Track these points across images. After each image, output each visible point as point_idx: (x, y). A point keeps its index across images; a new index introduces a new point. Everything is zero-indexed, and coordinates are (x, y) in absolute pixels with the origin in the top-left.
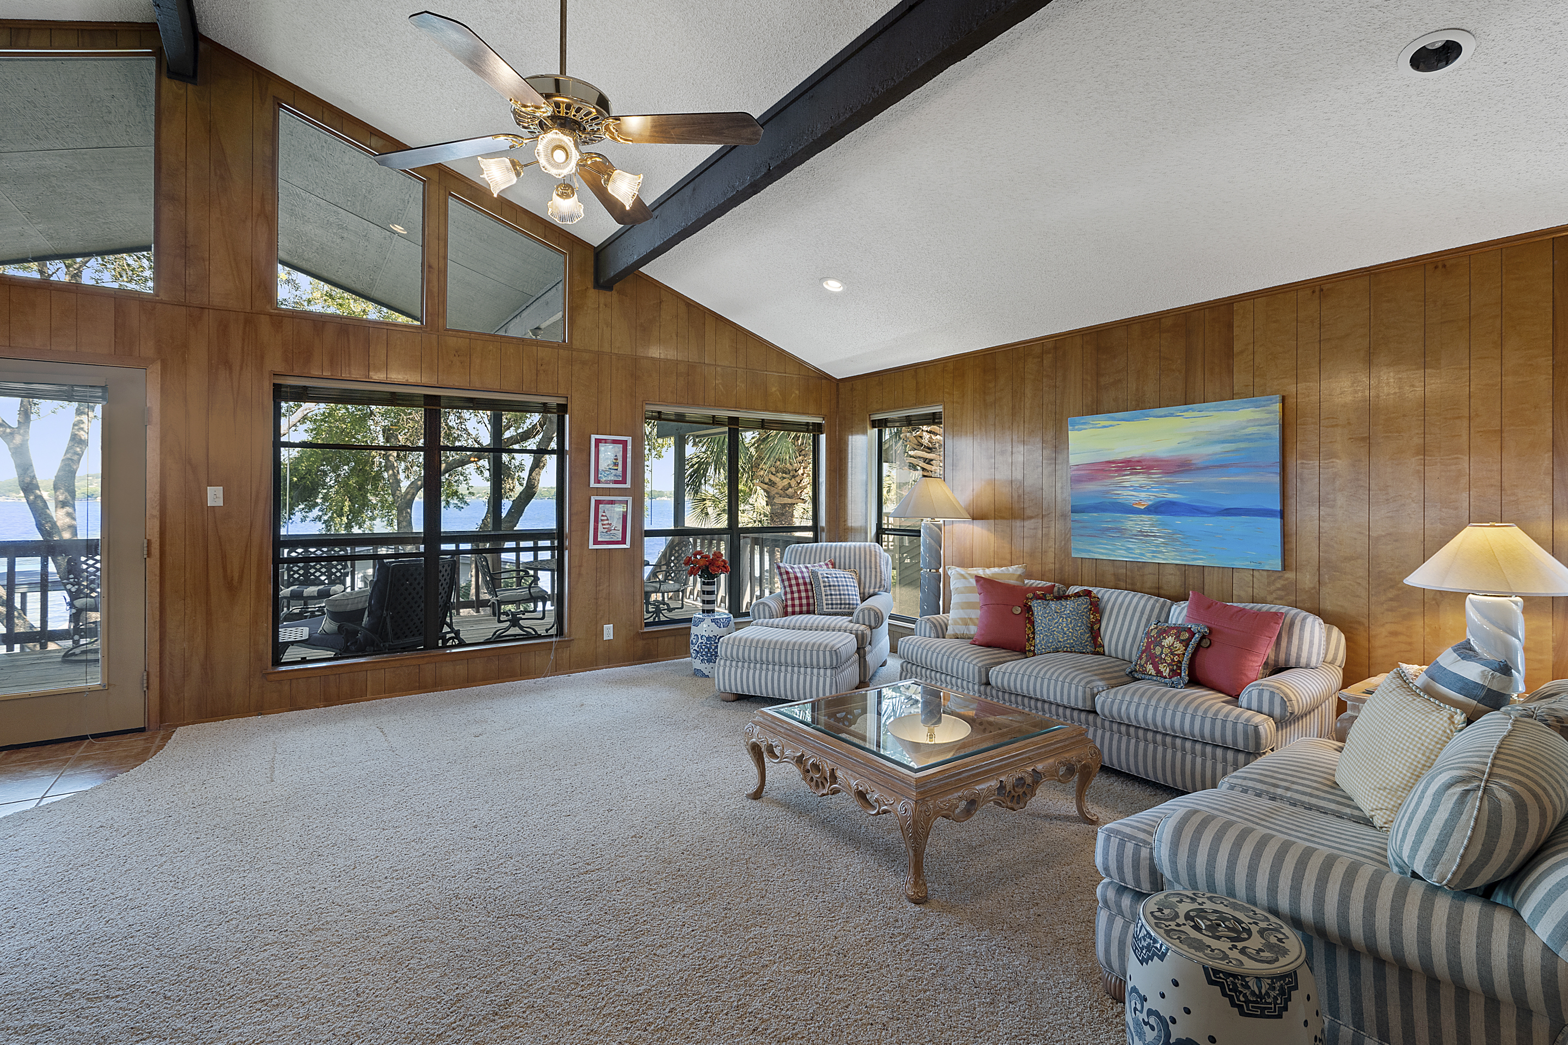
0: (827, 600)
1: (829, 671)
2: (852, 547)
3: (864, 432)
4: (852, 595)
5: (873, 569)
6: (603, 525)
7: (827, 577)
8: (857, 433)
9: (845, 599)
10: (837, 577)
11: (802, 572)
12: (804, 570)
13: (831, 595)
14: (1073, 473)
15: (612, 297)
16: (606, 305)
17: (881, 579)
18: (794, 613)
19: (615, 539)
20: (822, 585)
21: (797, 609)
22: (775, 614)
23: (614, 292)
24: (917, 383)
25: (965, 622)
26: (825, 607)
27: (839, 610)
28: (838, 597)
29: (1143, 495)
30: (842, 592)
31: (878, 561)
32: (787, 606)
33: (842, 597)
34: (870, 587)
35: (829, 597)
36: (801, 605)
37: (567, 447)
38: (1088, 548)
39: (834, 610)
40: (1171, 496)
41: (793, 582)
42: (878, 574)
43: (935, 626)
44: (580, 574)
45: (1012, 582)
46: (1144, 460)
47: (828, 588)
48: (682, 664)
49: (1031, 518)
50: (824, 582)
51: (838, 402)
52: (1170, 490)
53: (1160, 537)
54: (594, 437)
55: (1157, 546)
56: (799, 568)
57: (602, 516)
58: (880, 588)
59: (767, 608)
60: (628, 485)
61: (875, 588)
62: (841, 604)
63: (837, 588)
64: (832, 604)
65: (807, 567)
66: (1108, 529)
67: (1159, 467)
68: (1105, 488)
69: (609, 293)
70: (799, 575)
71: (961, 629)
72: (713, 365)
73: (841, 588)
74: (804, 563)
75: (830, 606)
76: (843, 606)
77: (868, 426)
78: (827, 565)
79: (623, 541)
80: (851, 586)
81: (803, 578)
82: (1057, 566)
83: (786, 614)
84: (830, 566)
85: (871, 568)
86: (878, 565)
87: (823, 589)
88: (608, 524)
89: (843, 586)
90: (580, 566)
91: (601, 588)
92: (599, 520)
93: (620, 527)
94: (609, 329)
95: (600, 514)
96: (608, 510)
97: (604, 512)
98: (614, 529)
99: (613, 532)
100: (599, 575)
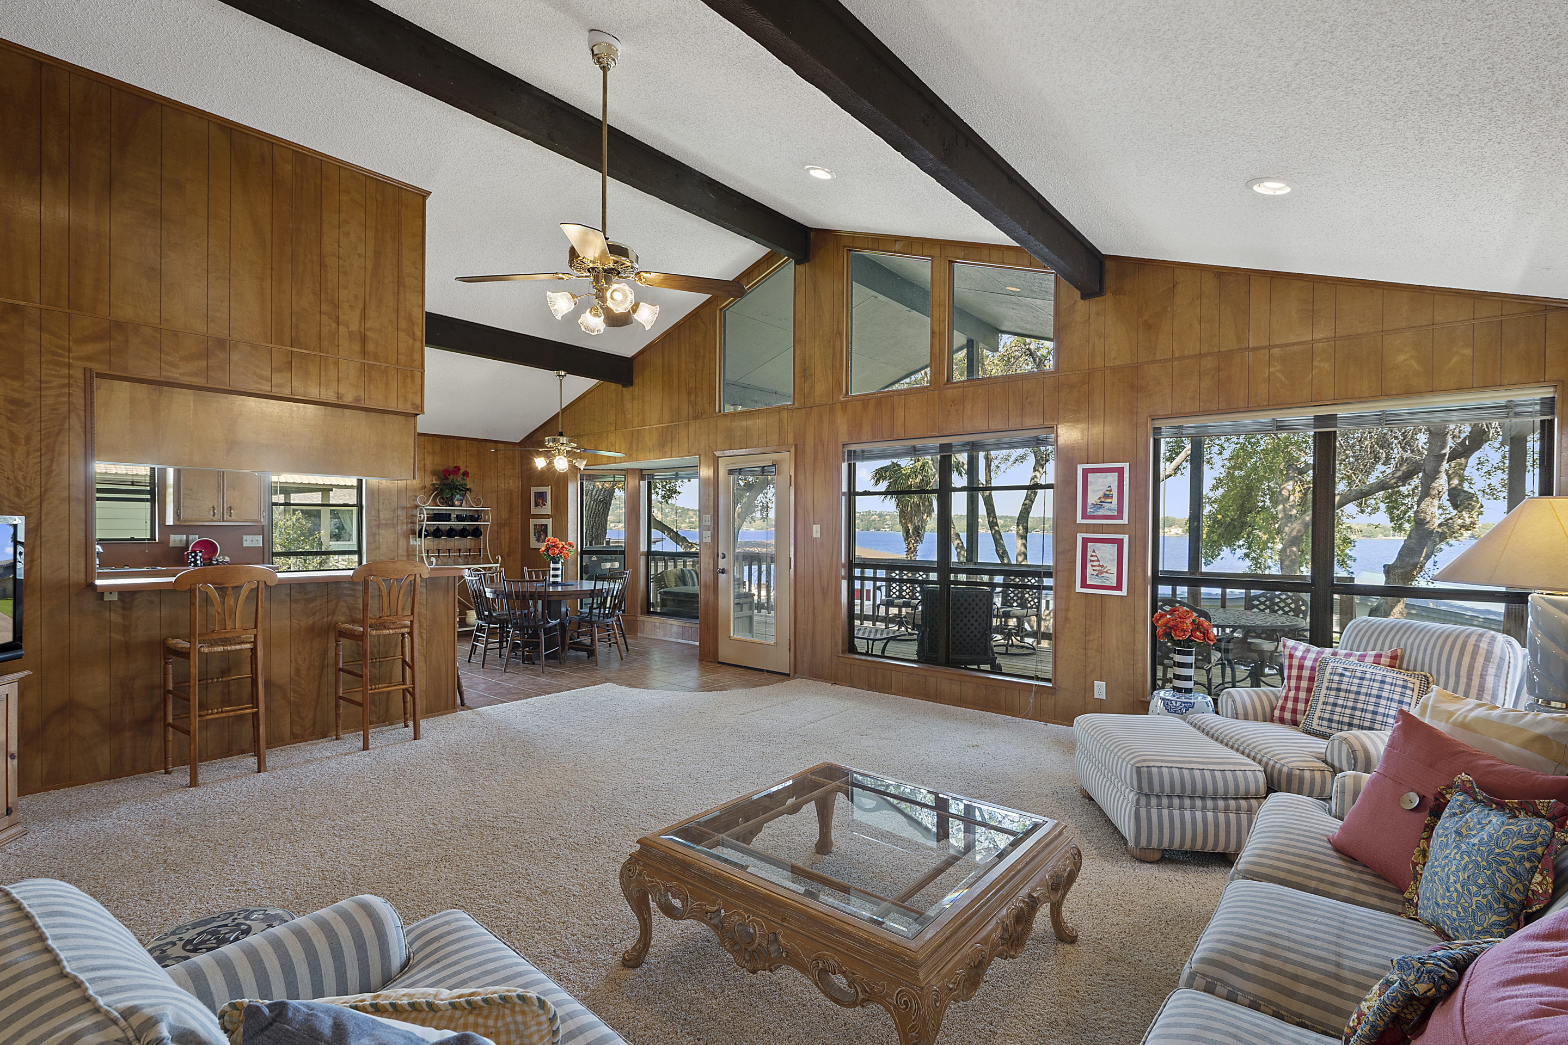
0: (1322, 711)
6: (1092, 566)
9: (1362, 719)
10: (1362, 679)
13: (1335, 705)
15: (1106, 302)
16: (1098, 314)
19: (1107, 583)
20: (1326, 685)
22: (1240, 711)
23: (1109, 295)
26: (1316, 721)
28: (1348, 711)
30: (1360, 706)
32: (1276, 707)
33: (1357, 713)
35: (1329, 708)
36: (1294, 711)
37: (1054, 481)
41: (1295, 672)
44: (1066, 619)
47: (1333, 693)
50: (1331, 681)
54: (1081, 468)
56: (1320, 653)
57: (1092, 556)
60: (1125, 521)
63: (1352, 696)
64: (1330, 720)
69: (1102, 299)
70: (1308, 663)
72: (1264, 348)
78: (1378, 656)
79: (1119, 587)
80: (1390, 700)
81: (1311, 668)
83: (1271, 719)
84: (1385, 660)
85: (1458, 676)
87: (1323, 691)
88: (1099, 566)
89: (1370, 695)
90: (1067, 610)
91: (1091, 638)
92: (1088, 560)
93: (1114, 570)
94: (1102, 339)
95: (1089, 554)
96: (1098, 549)
97: (1094, 552)
98: (1107, 572)
99: (1105, 575)
100: (1088, 622)
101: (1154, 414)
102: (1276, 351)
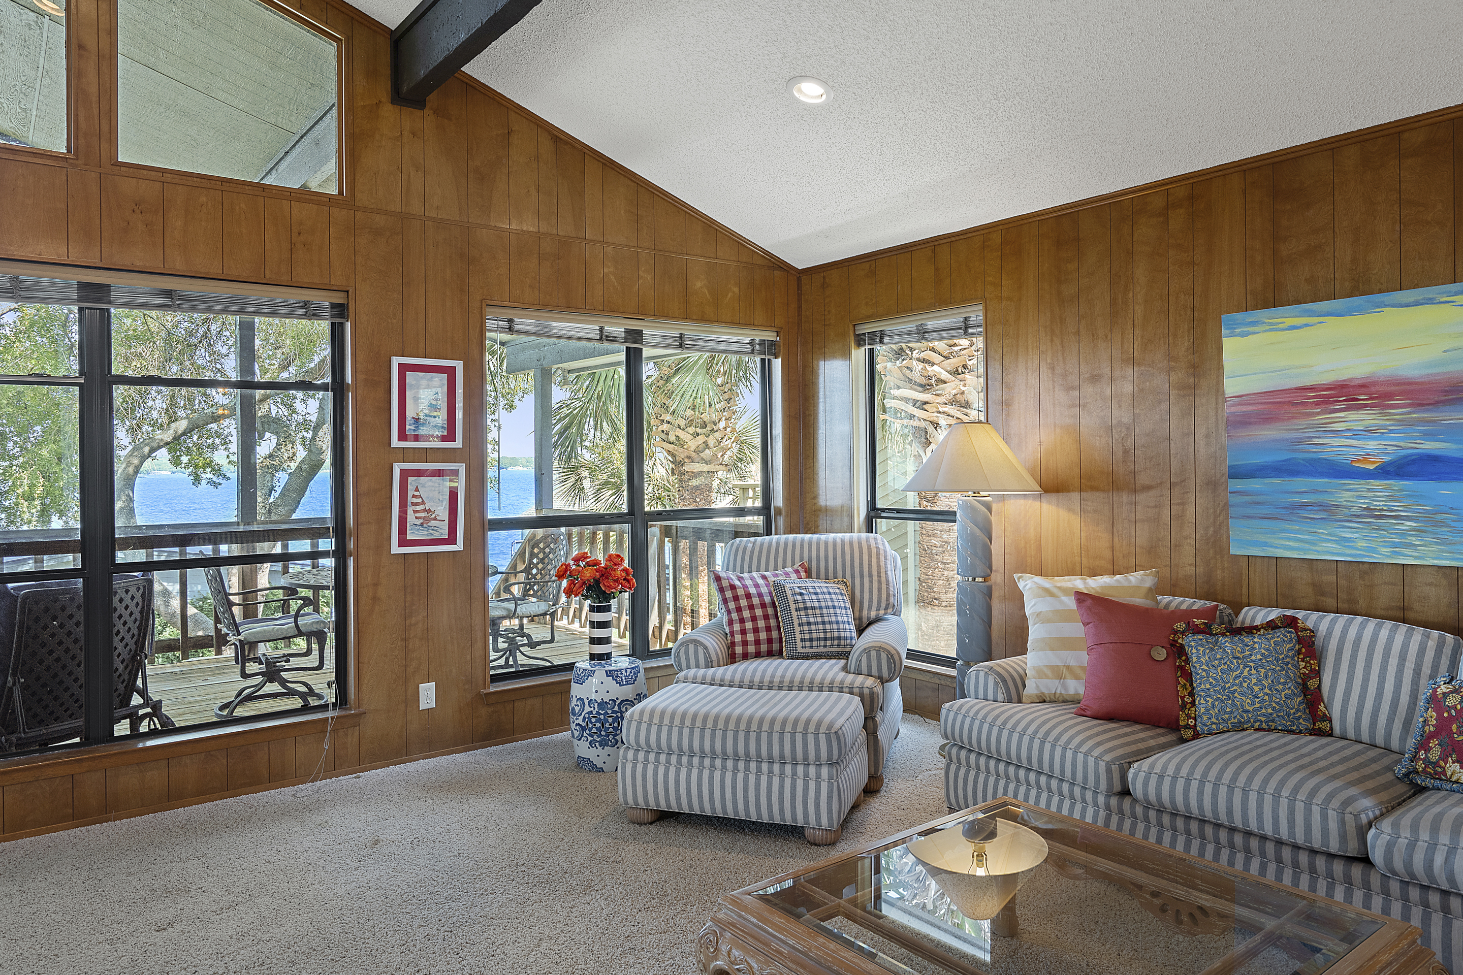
0: (802, 632)
1: (825, 771)
2: (839, 541)
3: (846, 354)
4: (843, 623)
5: (875, 578)
6: (415, 512)
7: (801, 594)
8: (833, 356)
9: (832, 631)
10: (816, 594)
11: (757, 586)
12: (761, 582)
13: (809, 623)
14: (1233, 409)
15: (425, 119)
16: (414, 134)
17: (888, 595)
18: (745, 656)
19: (436, 536)
20: (793, 607)
21: (751, 649)
22: (714, 658)
23: (427, 111)
24: (937, 269)
25: (1058, 673)
26: (799, 644)
27: (822, 650)
28: (821, 627)
29: (1372, 445)
30: (826, 619)
31: (882, 564)
32: (733, 644)
33: (828, 626)
34: (870, 608)
35: (806, 628)
36: (757, 642)
37: (349, 379)
38: (1263, 538)
39: (815, 650)
40: (1430, 446)
41: (744, 603)
42: (884, 586)
43: (1004, 681)
44: (375, 599)
45: (1139, 601)
46: (1374, 384)
47: (802, 613)
48: (555, 744)
49: (1148, 488)
50: (796, 602)
51: (800, 307)
52: (1427, 435)
53: (1408, 518)
54: (396, 361)
55: (1403, 534)
56: (752, 579)
57: (414, 496)
58: (886, 609)
59: (701, 650)
60: (458, 443)
61: (878, 610)
62: (825, 639)
63: (818, 611)
64: (811, 640)
65: (764, 577)
66: (1303, 506)
67: (1404, 394)
68: (1294, 435)
69: (418, 113)
70: (753, 590)
71: (1051, 686)
72: (598, 242)
73: (825, 611)
74: (758, 570)
75: (808, 644)
76: (829, 643)
77: (853, 344)
78: (797, 572)
79: (452, 540)
80: (840, 607)
81: (760, 595)
82: (1200, 570)
83: (732, 658)
84: (803, 574)
85: (870, 576)
86: (883, 570)
87: (794, 613)
88: (425, 510)
89: (827, 607)
90: (376, 585)
91: (413, 620)
92: (409, 503)
93: (445, 515)
94: (421, 174)
95: (410, 494)
96: (423, 486)
97: (417, 490)
98: (435, 519)
99: (433, 523)
100: (409, 598)
101: (489, 298)
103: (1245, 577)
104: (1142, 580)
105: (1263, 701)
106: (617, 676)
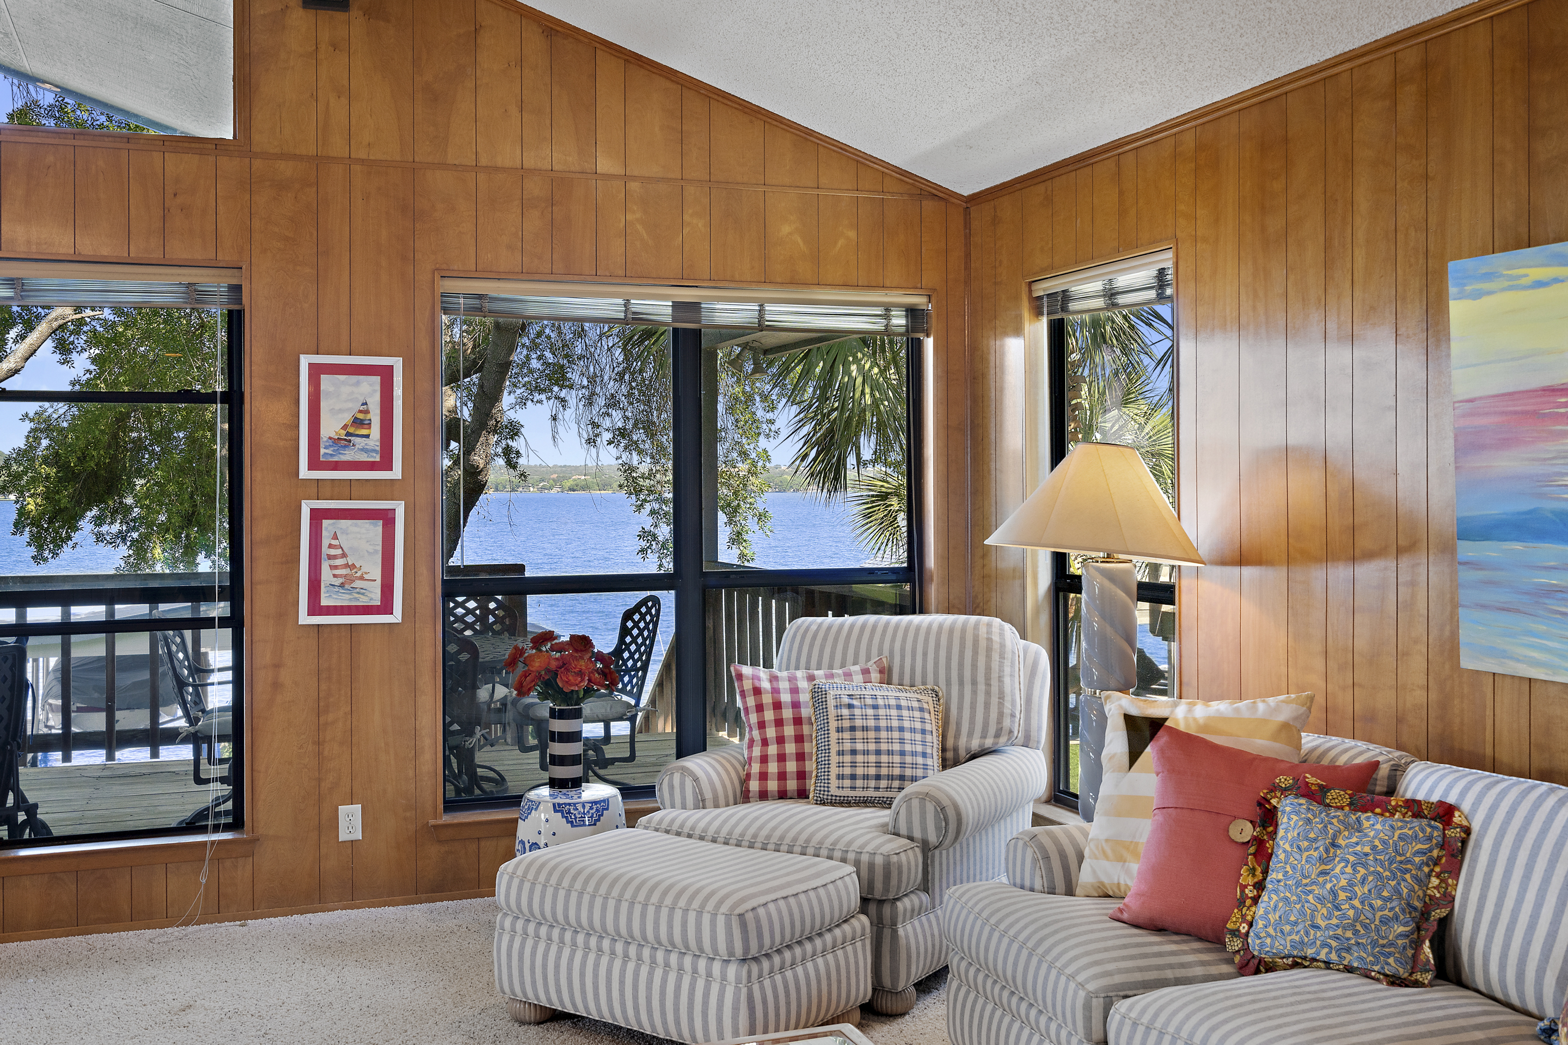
0: (840, 765)
1: (732, 970)
2: (935, 627)
3: (1018, 331)
4: (914, 754)
5: (981, 687)
6: (333, 567)
7: (850, 706)
8: (1005, 334)
9: (890, 765)
10: (875, 707)
11: (795, 691)
12: (803, 684)
13: (854, 752)
14: (1463, 422)
15: (350, 24)
16: (335, 46)
17: (1001, 715)
18: (764, 795)
19: (363, 601)
20: (833, 725)
21: (773, 785)
22: (708, 795)
23: (355, 13)
26: (834, 783)
27: (871, 793)
28: (872, 758)
30: (884, 747)
31: (995, 665)
32: (748, 776)
33: (884, 758)
34: (970, 734)
35: (848, 758)
36: (782, 776)
37: (245, 386)
39: (859, 793)
41: (769, 715)
42: (994, 700)
44: (277, 684)
47: (847, 735)
49: (1370, 555)
50: (839, 718)
51: (968, 255)
54: (305, 361)
56: (792, 679)
57: (330, 546)
58: (997, 735)
59: (689, 782)
60: (396, 473)
61: (984, 736)
62: (878, 777)
63: (872, 734)
64: (853, 777)
65: (811, 678)
68: (1538, 469)
69: (340, 16)
70: (786, 698)
71: (1111, 871)
72: (617, 176)
73: (883, 734)
74: (808, 668)
75: (847, 783)
76: (883, 783)
77: (1026, 314)
78: (866, 672)
79: (386, 607)
80: (913, 730)
81: (796, 705)
83: (745, 797)
84: (875, 676)
85: (974, 683)
86: (995, 675)
87: (834, 735)
88: (347, 565)
89: (890, 729)
90: (277, 666)
91: (331, 717)
92: (324, 556)
93: (375, 572)
94: (344, 101)
95: (326, 542)
96: (345, 532)
97: (335, 537)
98: (362, 578)
99: (358, 584)
100: (324, 686)
101: (444, 266)
102: (634, 186)
103: (1489, 712)
104: (1276, 709)
105: (1344, 916)
106: (569, 812)
